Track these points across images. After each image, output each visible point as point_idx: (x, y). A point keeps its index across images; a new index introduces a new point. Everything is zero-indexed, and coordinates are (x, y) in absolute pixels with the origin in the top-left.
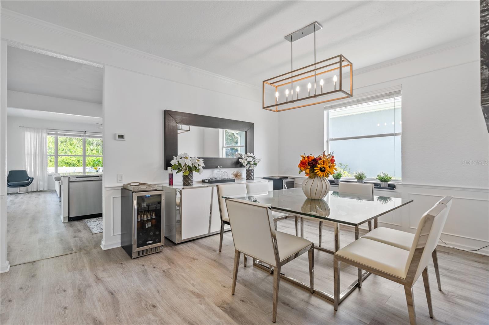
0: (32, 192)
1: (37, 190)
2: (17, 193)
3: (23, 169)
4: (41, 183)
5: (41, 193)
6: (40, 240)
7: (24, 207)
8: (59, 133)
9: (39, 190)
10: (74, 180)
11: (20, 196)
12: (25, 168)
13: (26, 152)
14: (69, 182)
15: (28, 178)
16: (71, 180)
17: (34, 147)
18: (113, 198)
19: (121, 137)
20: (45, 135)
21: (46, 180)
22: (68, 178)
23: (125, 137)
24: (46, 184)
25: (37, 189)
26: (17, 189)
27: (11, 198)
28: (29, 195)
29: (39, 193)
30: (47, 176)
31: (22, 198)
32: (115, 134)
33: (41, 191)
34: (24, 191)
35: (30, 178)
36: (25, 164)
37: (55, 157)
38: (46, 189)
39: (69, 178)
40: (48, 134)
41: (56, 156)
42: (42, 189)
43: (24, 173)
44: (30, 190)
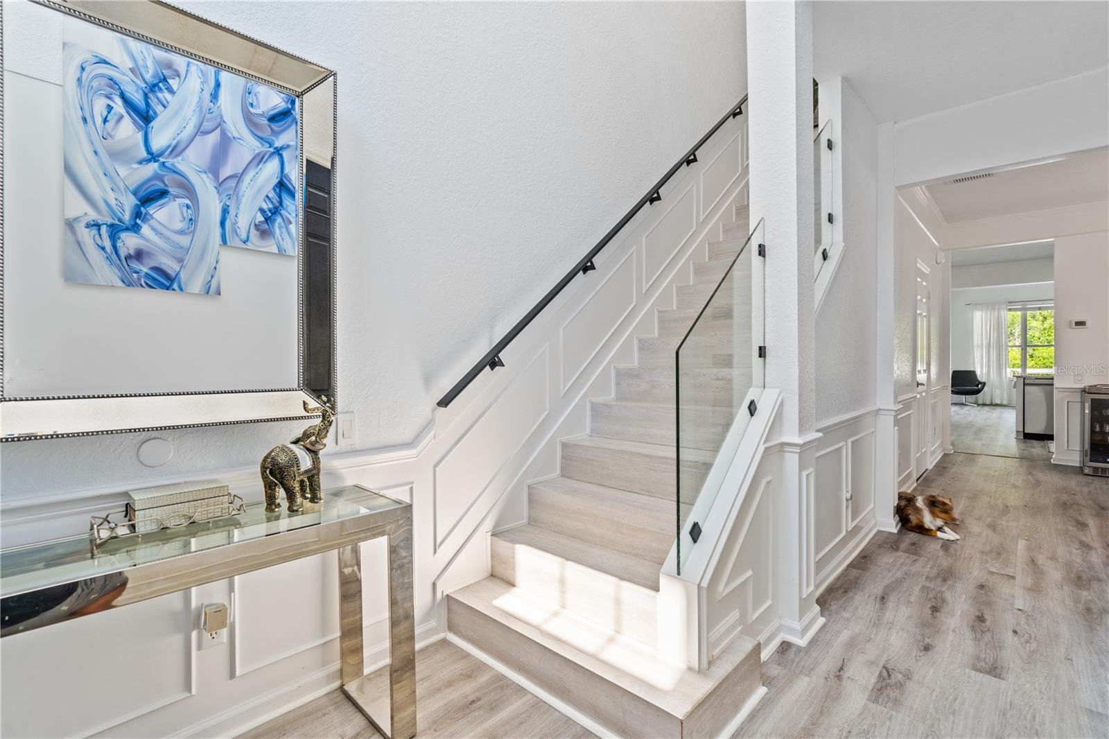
0: (984, 405)
1: (992, 403)
2: (963, 404)
3: (972, 369)
4: (998, 392)
5: (996, 407)
6: (983, 445)
7: (970, 419)
8: (1028, 306)
9: (994, 403)
10: (1031, 382)
11: (966, 408)
12: (974, 367)
13: (975, 343)
14: (1024, 384)
15: (977, 383)
16: (1027, 382)
17: (986, 334)
18: (1068, 402)
19: (1080, 324)
20: (1004, 313)
21: (1005, 388)
22: (1022, 379)
23: (1088, 324)
24: (1005, 394)
25: (992, 400)
26: (963, 398)
27: (954, 408)
28: (979, 408)
29: (993, 407)
30: (1008, 380)
31: (968, 410)
32: (1071, 322)
33: (997, 405)
34: (973, 401)
35: (980, 383)
36: (974, 360)
37: (1022, 349)
38: (1005, 402)
39: (1024, 379)
40: (1010, 310)
41: (1023, 347)
42: (998, 402)
43: (972, 374)
44: (980, 402)
